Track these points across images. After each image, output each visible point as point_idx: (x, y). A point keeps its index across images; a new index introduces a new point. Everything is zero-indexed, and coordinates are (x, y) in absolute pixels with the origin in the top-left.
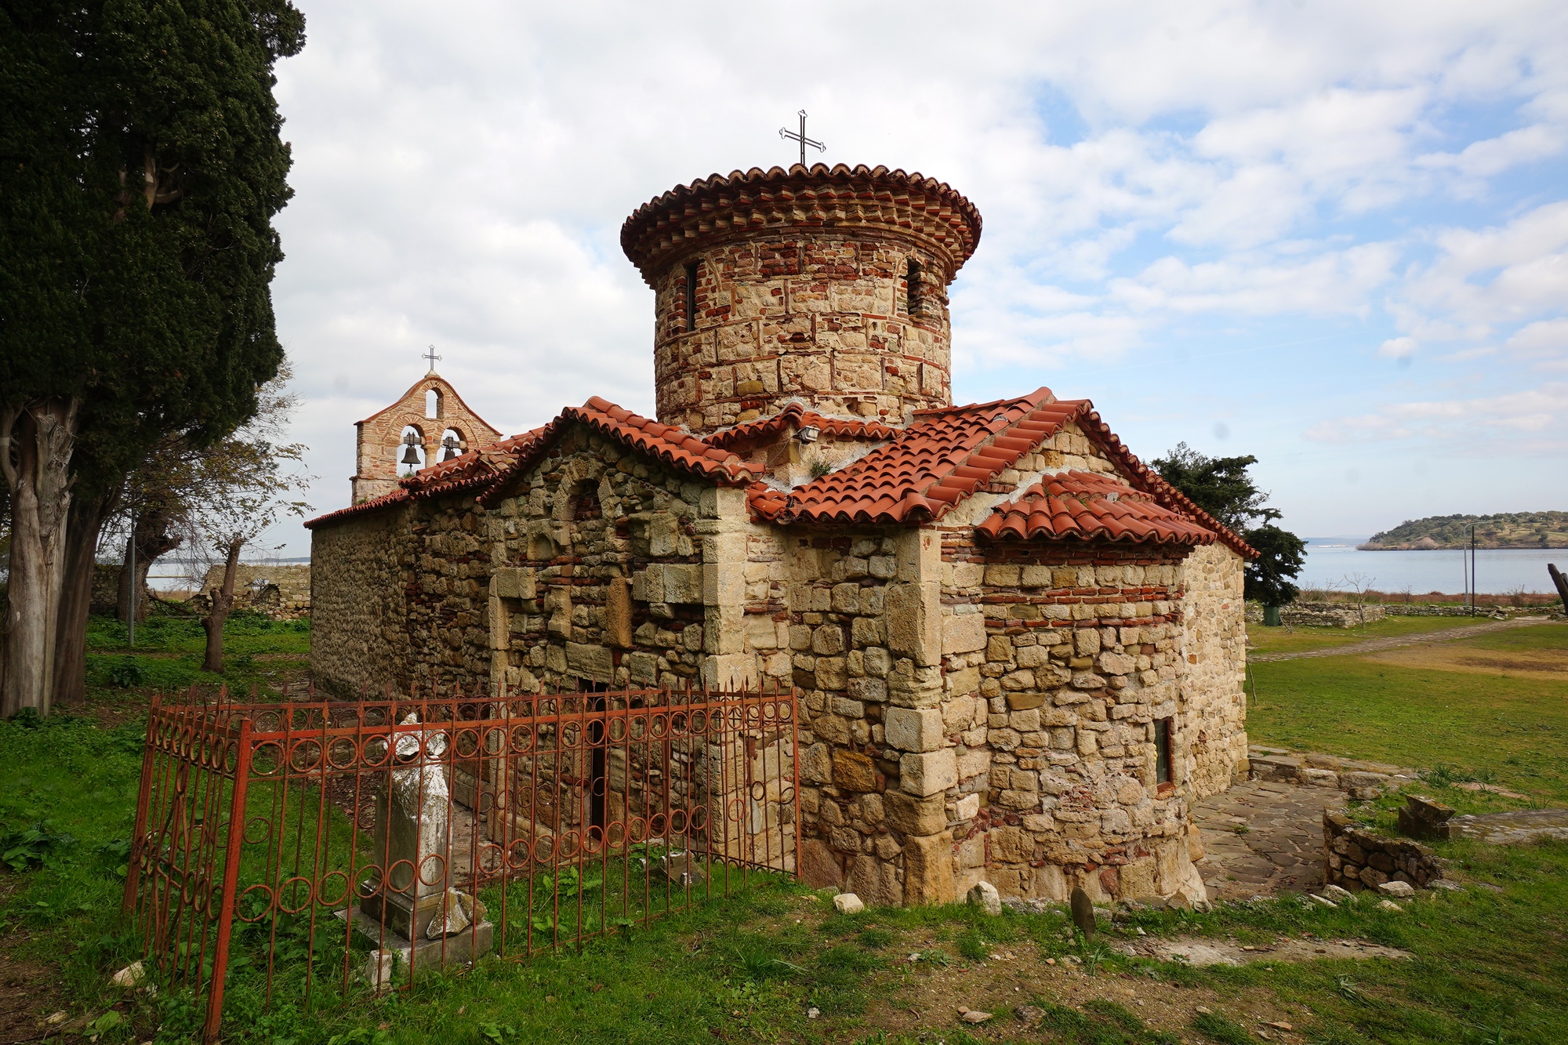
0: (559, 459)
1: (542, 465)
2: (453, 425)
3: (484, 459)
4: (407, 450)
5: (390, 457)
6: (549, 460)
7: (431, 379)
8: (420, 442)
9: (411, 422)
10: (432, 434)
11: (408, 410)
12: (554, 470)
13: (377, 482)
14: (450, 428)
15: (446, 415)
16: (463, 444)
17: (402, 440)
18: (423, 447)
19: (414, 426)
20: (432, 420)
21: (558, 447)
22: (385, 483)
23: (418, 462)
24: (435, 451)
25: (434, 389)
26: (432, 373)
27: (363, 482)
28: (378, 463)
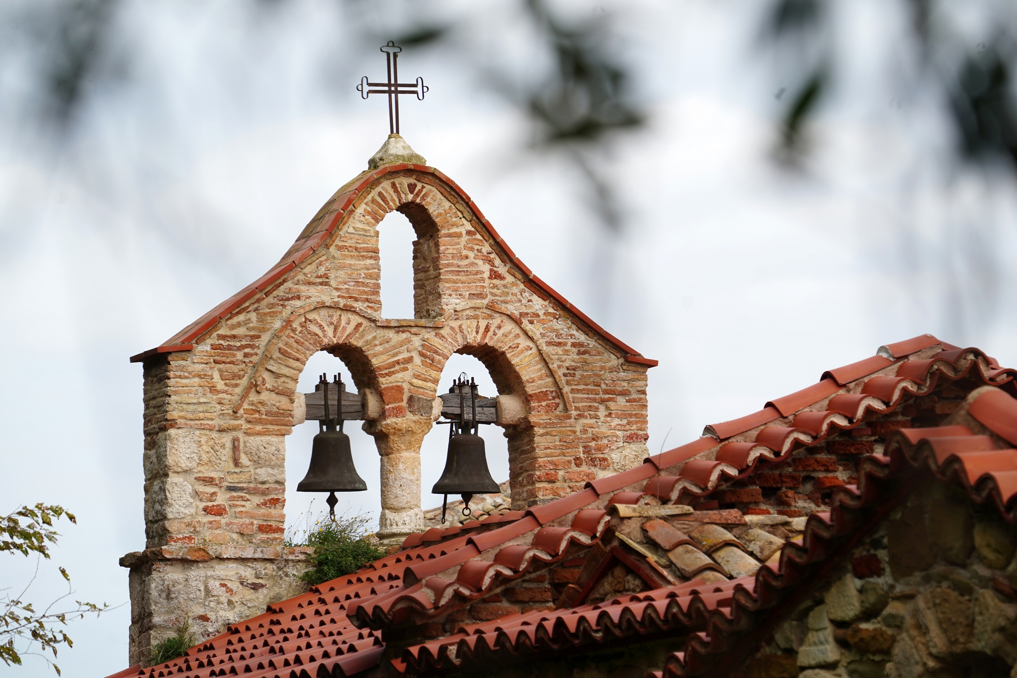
0: (883, 581)
1: (832, 597)
2: (474, 339)
3: (629, 535)
4: (318, 442)
5: (263, 473)
6: (852, 584)
7: (393, 173)
8: (361, 412)
9: (330, 337)
10: (402, 378)
11: (318, 294)
12: (868, 614)
13: (220, 570)
14: (466, 350)
15: (451, 302)
16: (511, 406)
17: (299, 408)
18: (371, 427)
19: (342, 351)
20: (401, 327)
21: (877, 544)
22: (247, 573)
23: (358, 485)
24: (414, 438)
25: (404, 208)
26: (396, 149)
27: (171, 575)
28: (222, 499)
